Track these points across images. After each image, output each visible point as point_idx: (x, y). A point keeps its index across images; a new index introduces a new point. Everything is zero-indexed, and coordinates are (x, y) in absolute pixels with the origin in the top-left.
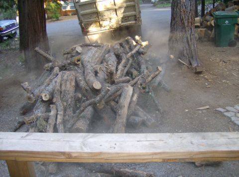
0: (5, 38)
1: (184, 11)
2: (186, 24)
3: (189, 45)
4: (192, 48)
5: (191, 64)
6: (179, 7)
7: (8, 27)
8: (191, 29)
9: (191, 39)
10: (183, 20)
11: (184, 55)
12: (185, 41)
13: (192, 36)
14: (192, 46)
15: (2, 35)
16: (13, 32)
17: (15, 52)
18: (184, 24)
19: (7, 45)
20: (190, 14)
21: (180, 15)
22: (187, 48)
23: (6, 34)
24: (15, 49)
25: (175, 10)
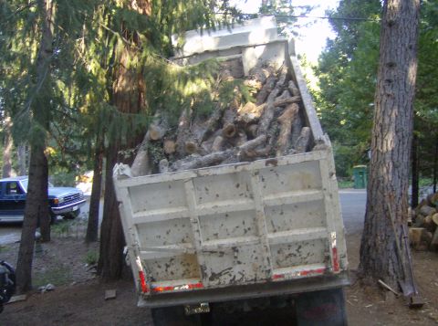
0: (59, 217)
1: (390, 196)
2: (393, 219)
3: (397, 255)
4: (404, 262)
5: (401, 290)
6: (381, 188)
7: (68, 199)
8: (402, 226)
9: (401, 245)
10: (387, 210)
11: (388, 273)
12: (392, 248)
13: (403, 240)
14: (404, 258)
15: (55, 212)
16: (75, 208)
17: (76, 243)
18: (389, 218)
19: (63, 230)
20: (401, 202)
21: (383, 202)
22: (395, 260)
23: (62, 212)
24: (76, 239)
25: (374, 193)
